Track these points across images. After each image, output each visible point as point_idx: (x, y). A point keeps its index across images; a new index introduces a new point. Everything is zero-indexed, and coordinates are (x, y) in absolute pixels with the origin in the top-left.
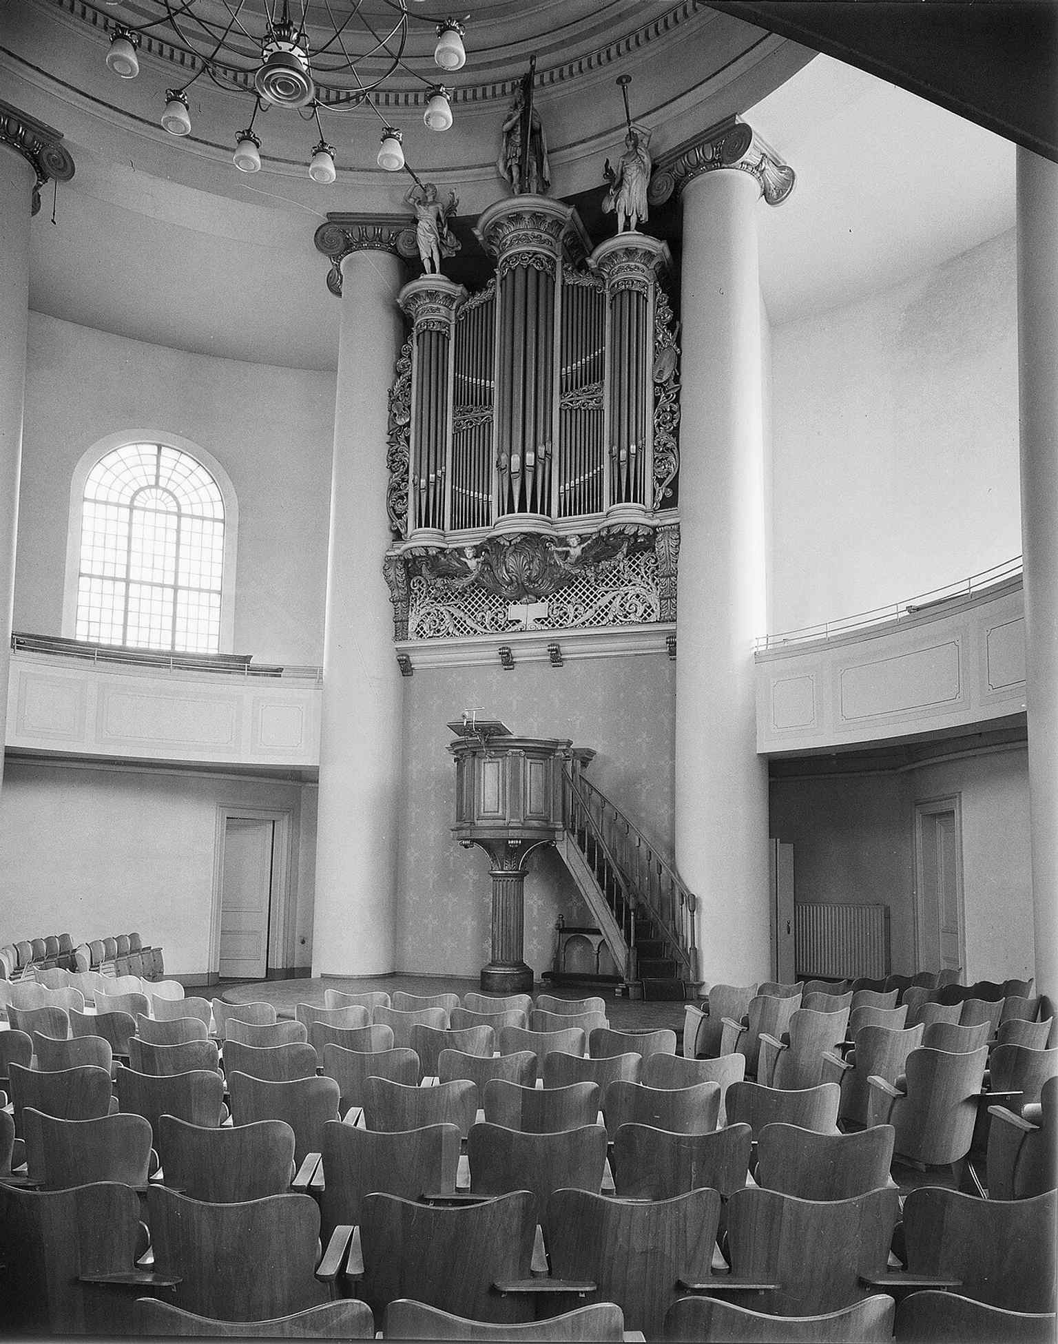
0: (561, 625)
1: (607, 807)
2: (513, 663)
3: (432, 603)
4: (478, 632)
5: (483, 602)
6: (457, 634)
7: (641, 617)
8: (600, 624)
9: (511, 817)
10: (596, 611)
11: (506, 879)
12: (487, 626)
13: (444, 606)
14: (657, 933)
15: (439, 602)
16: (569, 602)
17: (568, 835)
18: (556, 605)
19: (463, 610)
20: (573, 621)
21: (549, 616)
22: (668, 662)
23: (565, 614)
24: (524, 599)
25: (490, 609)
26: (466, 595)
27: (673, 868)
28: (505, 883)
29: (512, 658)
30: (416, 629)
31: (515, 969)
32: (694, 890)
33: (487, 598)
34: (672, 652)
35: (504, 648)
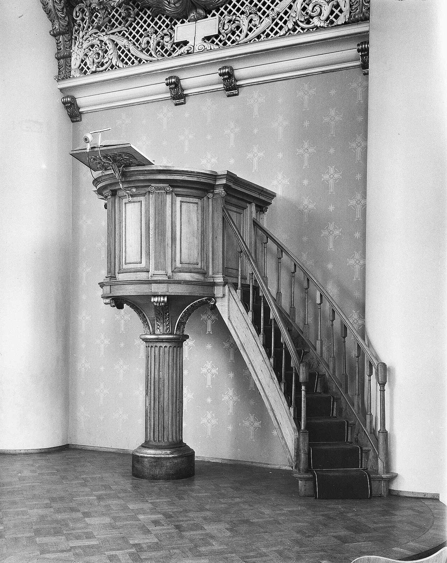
0: (233, 42)
1: (285, 257)
2: (184, 96)
3: (95, 33)
4: (144, 61)
5: (149, 25)
6: (121, 65)
7: (327, 20)
8: (278, 35)
9: (156, 268)
10: (273, 20)
11: (159, 345)
12: (153, 53)
13: (107, 34)
14: (340, 411)
15: (103, 31)
16: (243, 13)
17: (230, 291)
18: (228, 18)
19: (127, 38)
20: (247, 35)
21: (219, 32)
22: (361, 77)
23: (238, 27)
24: (192, 15)
25: (156, 32)
26: (130, 19)
27: (363, 332)
28: (157, 349)
29: (183, 90)
30: (80, 65)
31: (168, 452)
32: (386, 358)
33: (152, 21)
34: (365, 65)
35: (171, 78)
